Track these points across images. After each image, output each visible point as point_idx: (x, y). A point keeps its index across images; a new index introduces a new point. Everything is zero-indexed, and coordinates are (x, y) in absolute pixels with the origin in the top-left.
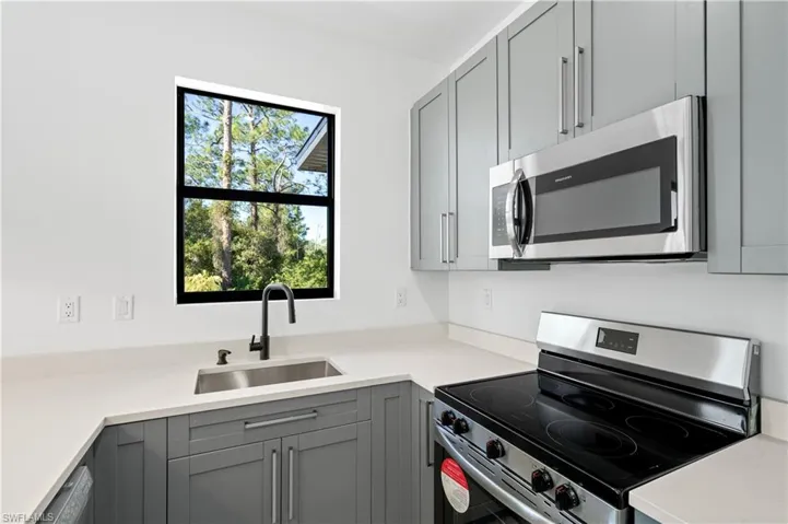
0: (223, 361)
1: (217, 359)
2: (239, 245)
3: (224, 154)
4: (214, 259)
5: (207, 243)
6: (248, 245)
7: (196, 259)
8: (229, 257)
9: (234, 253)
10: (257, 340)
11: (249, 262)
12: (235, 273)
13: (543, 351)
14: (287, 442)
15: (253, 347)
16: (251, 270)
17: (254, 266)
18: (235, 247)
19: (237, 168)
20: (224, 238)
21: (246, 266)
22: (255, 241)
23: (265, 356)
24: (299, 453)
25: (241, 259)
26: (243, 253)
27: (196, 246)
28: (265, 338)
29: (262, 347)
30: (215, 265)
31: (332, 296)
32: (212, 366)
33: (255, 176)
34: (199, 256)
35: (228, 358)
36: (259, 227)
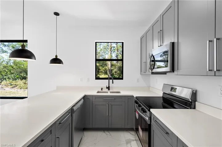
0: (102, 90)
1: (101, 89)
2: (113, 68)
3: (110, 46)
4: (108, 72)
5: (106, 68)
6: (115, 68)
7: (103, 71)
8: (111, 71)
9: (112, 70)
10: (108, 87)
11: (115, 72)
12: (112, 75)
13: (164, 93)
14: (110, 103)
15: (107, 88)
16: (116, 74)
17: (116, 73)
18: (112, 69)
19: (113, 49)
20: (110, 66)
21: (115, 73)
22: (117, 67)
23: (109, 90)
24: (112, 105)
25: (114, 71)
26: (114, 70)
27: (104, 68)
28: (109, 86)
29: (108, 88)
30: (108, 73)
31: (123, 79)
32: (100, 90)
33: (117, 50)
34: (104, 71)
35: (103, 89)
36: (118, 63)
